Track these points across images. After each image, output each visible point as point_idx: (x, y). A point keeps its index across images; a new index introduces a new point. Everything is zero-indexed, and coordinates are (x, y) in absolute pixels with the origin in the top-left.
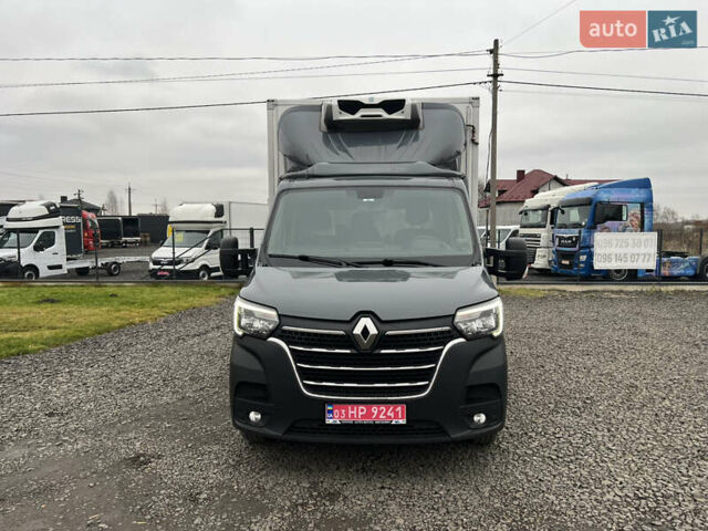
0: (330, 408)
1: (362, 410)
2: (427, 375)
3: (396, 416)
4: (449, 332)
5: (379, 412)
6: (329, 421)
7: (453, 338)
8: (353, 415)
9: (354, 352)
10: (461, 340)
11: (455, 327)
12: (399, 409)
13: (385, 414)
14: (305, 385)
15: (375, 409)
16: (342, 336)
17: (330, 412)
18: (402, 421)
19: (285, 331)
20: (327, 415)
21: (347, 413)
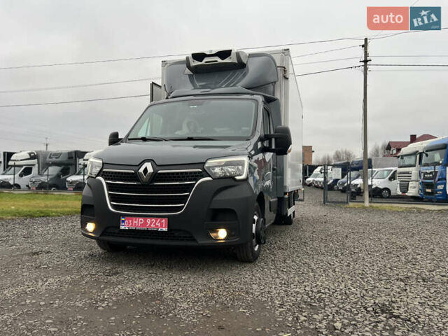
0: (123, 219)
1: (141, 221)
2: (183, 200)
3: (161, 225)
4: (199, 172)
5: (151, 223)
6: (122, 228)
7: (203, 177)
8: (135, 224)
9: (140, 183)
10: (210, 179)
11: (204, 170)
12: (164, 221)
13: (155, 224)
14: (111, 205)
15: (149, 221)
16: (132, 173)
17: (123, 221)
18: (165, 229)
19: (104, 172)
20: (122, 224)
21: (132, 222)
